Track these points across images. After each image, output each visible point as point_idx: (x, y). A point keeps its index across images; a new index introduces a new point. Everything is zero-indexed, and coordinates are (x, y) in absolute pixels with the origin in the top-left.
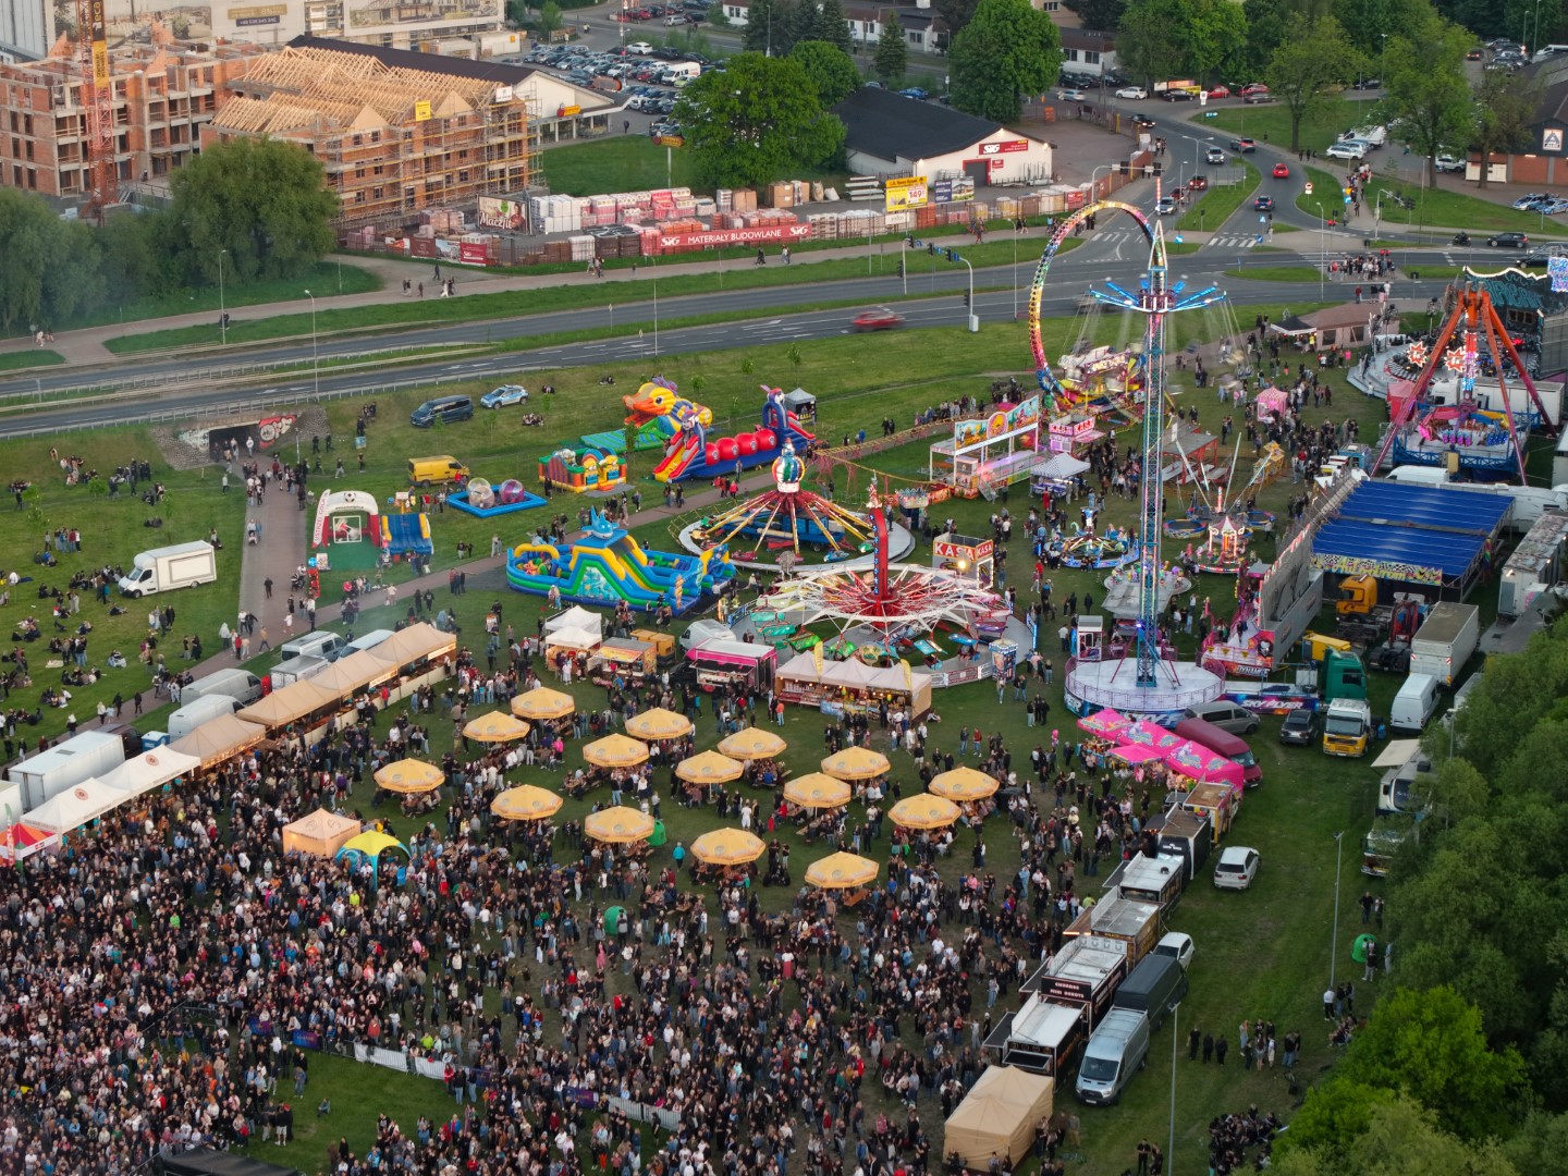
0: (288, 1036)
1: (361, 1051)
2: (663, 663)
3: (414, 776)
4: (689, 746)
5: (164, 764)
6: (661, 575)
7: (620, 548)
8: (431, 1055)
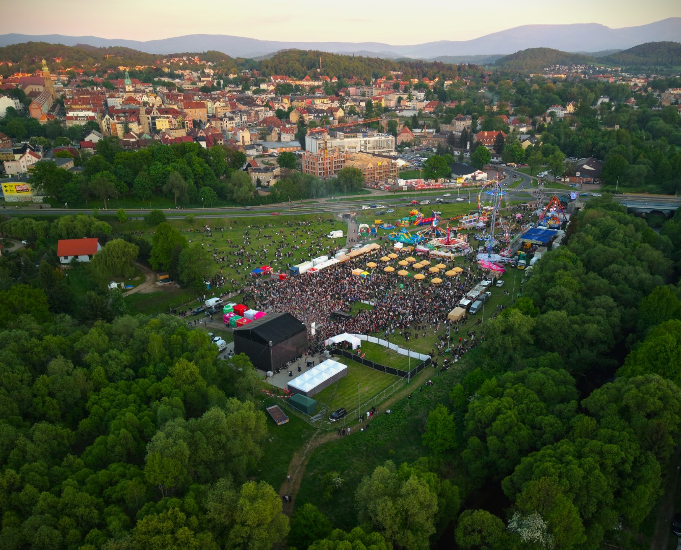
0: (352, 299)
1: (362, 301)
2: (412, 251)
3: (372, 265)
4: (415, 263)
5: (334, 261)
6: (413, 239)
7: (407, 234)
8: (373, 302)
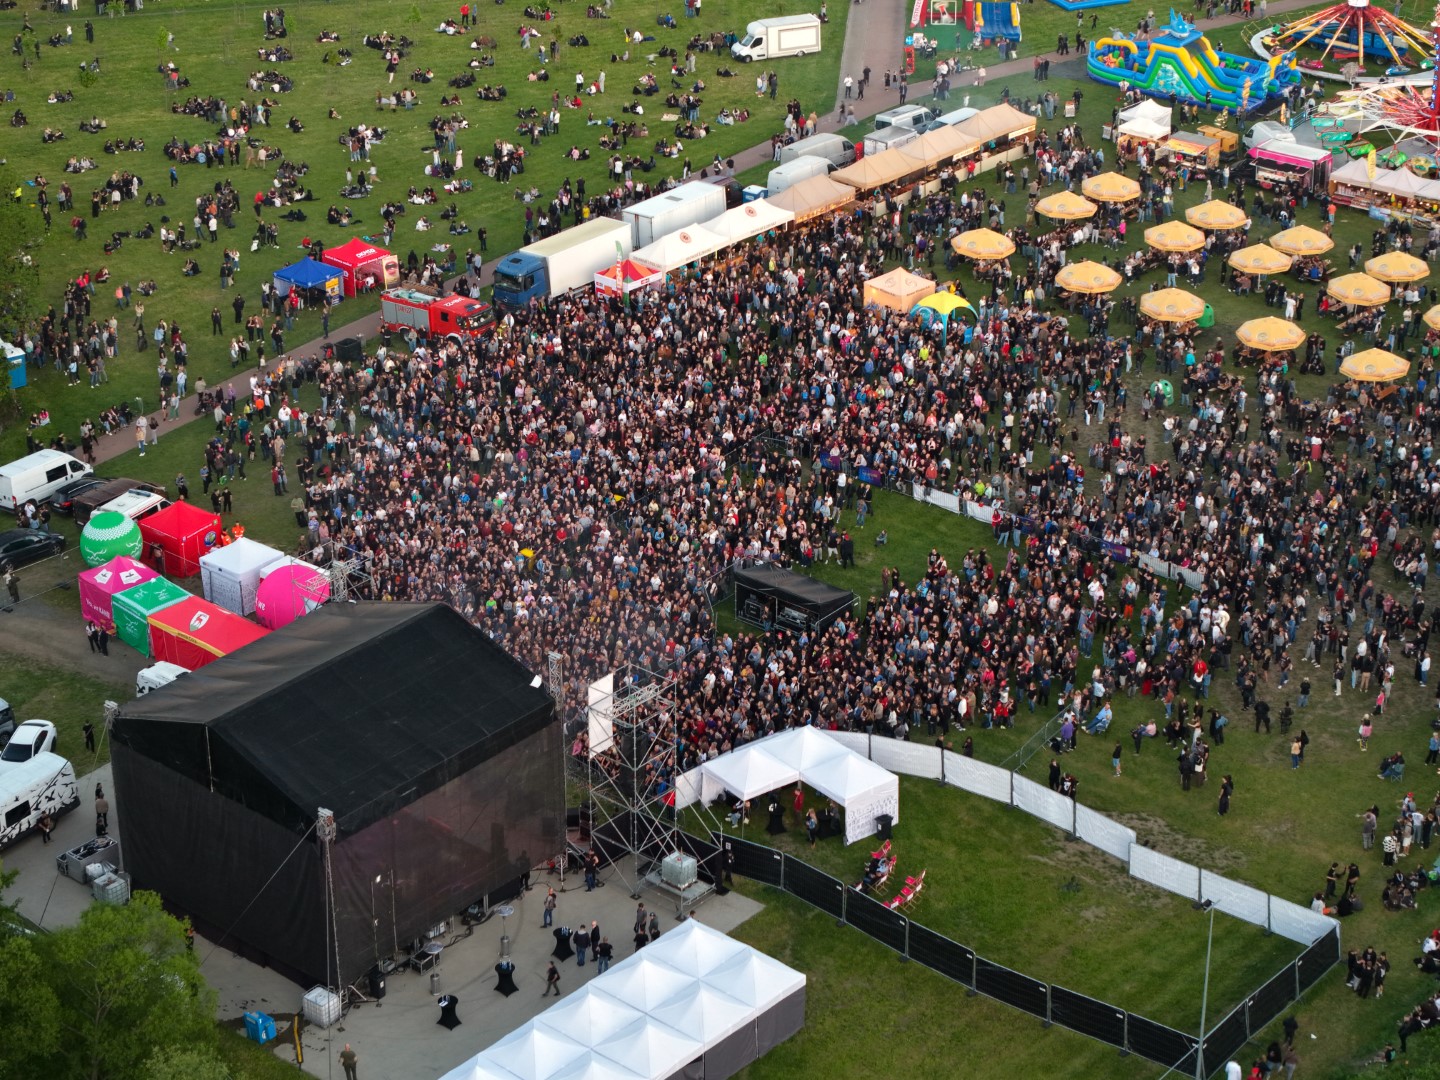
0: (854, 471)
1: (918, 491)
2: (1225, 159)
3: (986, 245)
4: (1244, 239)
5: (761, 216)
6: (1231, 77)
7: (1195, 48)
8: (982, 500)
